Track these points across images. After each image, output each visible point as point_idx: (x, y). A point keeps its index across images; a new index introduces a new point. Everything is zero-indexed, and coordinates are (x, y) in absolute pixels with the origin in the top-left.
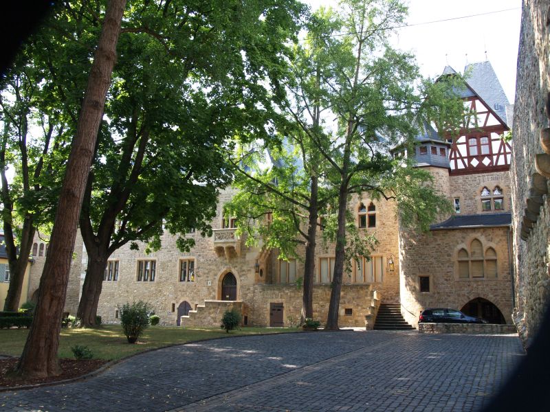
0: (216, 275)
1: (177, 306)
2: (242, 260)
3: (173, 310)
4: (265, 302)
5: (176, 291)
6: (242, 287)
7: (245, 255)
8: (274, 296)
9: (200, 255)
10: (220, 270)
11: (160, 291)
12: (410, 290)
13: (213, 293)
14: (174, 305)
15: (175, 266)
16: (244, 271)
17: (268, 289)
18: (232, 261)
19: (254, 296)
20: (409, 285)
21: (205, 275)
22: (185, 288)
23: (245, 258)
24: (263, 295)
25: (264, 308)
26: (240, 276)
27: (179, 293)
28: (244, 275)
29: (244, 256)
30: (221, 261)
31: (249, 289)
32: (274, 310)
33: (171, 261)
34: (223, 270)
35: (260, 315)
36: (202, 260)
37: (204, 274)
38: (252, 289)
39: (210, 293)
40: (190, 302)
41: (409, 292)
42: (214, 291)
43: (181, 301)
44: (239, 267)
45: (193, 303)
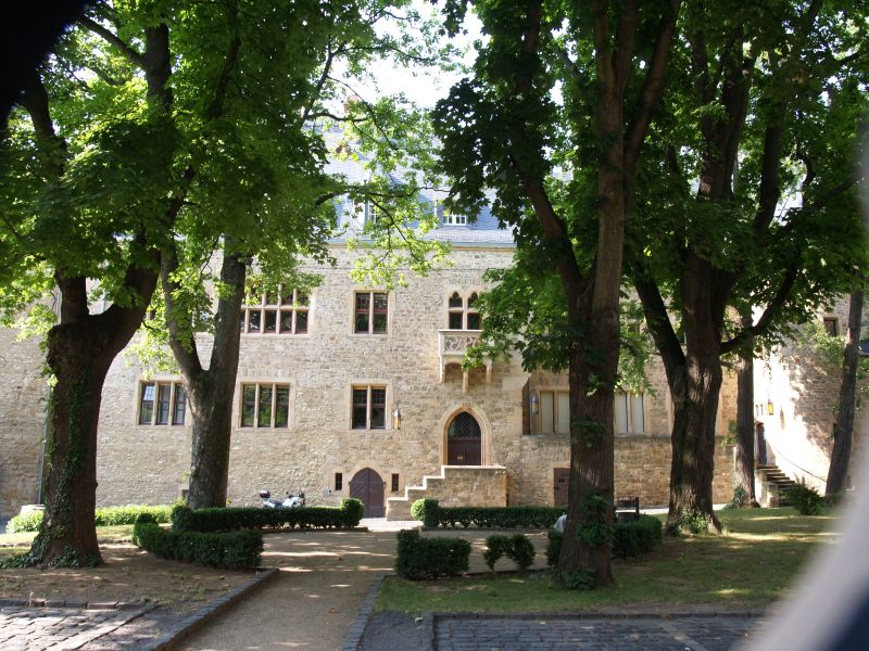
0: (437, 417)
1: (347, 479)
2: (497, 391)
3: (339, 486)
4: (545, 467)
5: (343, 450)
6: (495, 440)
7: (501, 381)
8: (561, 455)
9: (400, 378)
10: (446, 408)
11: (303, 448)
12: (818, 444)
13: (433, 452)
14: (339, 477)
15: (340, 397)
16: (499, 410)
17: (548, 444)
18: (473, 391)
19: (521, 457)
20: (816, 436)
21: (414, 418)
22: (366, 442)
23: (501, 387)
24: (539, 454)
25: (541, 478)
26: (492, 420)
27: (352, 452)
28: (498, 418)
29: (497, 382)
30: (448, 390)
31: (511, 444)
32: (561, 481)
33: (328, 387)
34: (454, 407)
35: (534, 491)
36: (405, 388)
37: (413, 414)
38: (516, 443)
39: (426, 452)
40: (379, 471)
41: (817, 448)
42: (436, 447)
43: (358, 468)
44: (488, 402)
45: (386, 472)
